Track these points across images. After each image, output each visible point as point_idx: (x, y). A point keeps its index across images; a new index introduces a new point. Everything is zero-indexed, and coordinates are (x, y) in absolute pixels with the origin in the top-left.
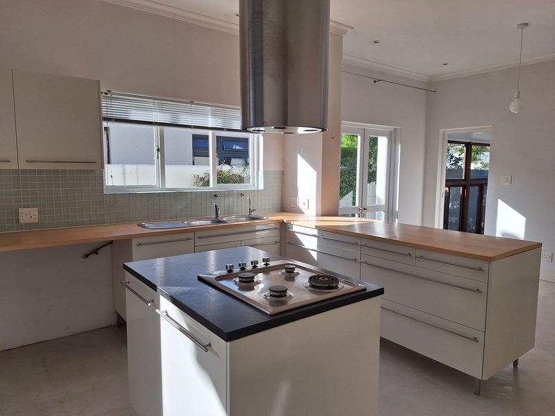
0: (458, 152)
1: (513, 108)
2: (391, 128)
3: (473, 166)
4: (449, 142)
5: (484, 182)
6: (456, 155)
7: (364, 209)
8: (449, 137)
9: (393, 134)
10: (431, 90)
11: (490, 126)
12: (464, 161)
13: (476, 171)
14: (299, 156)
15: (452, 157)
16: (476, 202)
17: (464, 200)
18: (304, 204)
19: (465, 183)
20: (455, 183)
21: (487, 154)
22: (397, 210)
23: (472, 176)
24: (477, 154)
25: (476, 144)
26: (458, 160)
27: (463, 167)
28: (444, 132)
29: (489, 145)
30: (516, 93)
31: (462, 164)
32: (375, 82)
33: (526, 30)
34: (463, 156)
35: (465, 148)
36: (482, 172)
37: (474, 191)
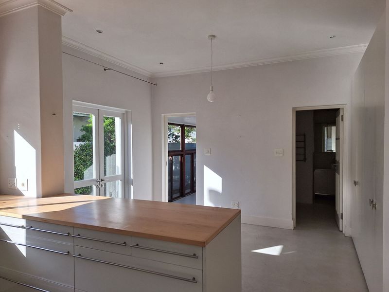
0: (177, 131)
1: (209, 98)
2: (123, 110)
3: (187, 141)
4: (169, 124)
5: (194, 152)
6: (176, 134)
7: (102, 180)
8: (169, 121)
9: (125, 115)
10: (153, 83)
11: (195, 113)
12: (181, 137)
13: (189, 144)
14: (15, 132)
15: (173, 135)
16: (190, 164)
17: (182, 164)
18: (23, 185)
19: (182, 153)
20: (176, 153)
21: (194, 133)
22: (132, 178)
23: (187, 148)
24: (189, 132)
25: (188, 126)
26: (177, 137)
27: (180, 141)
28: (165, 115)
29: (195, 127)
30: (211, 87)
31: (180, 140)
32: (105, 70)
33: (214, 41)
34: (180, 134)
35: (181, 129)
36: (192, 144)
37: (188, 158)
